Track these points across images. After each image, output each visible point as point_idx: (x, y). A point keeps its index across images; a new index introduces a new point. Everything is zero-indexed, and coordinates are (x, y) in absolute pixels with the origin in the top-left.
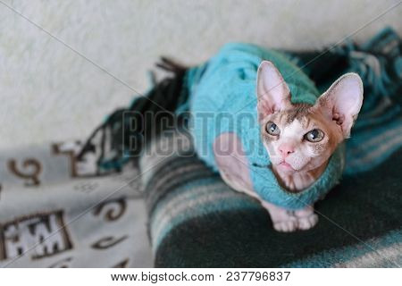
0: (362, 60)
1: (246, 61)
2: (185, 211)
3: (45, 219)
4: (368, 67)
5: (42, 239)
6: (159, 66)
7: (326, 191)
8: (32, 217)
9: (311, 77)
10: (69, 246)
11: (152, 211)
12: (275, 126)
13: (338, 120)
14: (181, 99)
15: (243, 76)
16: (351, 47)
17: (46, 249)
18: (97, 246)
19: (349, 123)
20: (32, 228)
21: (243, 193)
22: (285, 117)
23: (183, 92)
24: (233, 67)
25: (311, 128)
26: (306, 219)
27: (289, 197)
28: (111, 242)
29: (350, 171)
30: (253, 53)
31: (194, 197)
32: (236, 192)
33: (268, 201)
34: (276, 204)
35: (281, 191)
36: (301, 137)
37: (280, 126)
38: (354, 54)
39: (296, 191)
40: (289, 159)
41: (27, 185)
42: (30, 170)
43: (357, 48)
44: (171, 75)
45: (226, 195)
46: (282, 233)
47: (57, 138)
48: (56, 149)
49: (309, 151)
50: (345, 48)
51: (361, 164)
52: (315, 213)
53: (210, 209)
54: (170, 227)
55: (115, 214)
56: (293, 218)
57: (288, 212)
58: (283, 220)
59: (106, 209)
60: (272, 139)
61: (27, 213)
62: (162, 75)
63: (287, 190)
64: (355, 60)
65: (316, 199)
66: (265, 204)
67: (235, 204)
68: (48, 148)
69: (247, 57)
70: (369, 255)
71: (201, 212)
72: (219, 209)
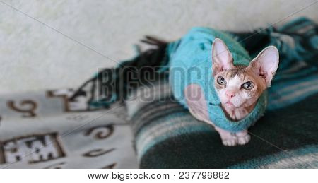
0: (278, 38)
1: (205, 38)
2: (167, 133)
3: (41, 138)
4: (282, 42)
5: (38, 151)
6: (143, 41)
7: (255, 120)
8: (28, 137)
9: (246, 48)
10: (62, 154)
11: (137, 133)
12: (223, 79)
13: (263, 76)
14: (163, 62)
15: (203, 48)
16: (271, 29)
17: (41, 157)
18: (87, 155)
19: (270, 78)
20: (29, 144)
21: (203, 122)
22: (230, 74)
23: (165, 58)
24: (197, 42)
25: (246, 81)
26: (243, 138)
27: (232, 124)
28: (100, 153)
29: (271, 108)
30: (210, 34)
31: (172, 124)
32: (199, 121)
33: (219, 126)
34: (224, 128)
35: (227, 120)
36: (239, 86)
37: (226, 80)
38: (273, 34)
39: (236, 120)
40: (232, 100)
41: (25, 117)
42: (27, 107)
43: (275, 30)
44: (155, 47)
45: (192, 123)
46: (228, 147)
47: (52, 87)
48: (50, 94)
49: (245, 95)
50: (268, 30)
51: (277, 104)
52: (249, 134)
53: (182, 132)
54: (154, 143)
55: (103, 135)
56: (234, 138)
57: (231, 134)
58: (228, 139)
59: (95, 132)
60: (221, 88)
61: (24, 134)
62: (146, 47)
63: (231, 120)
64: (274, 37)
65: (249, 125)
66: (217, 129)
67: (198, 128)
68: (43, 94)
69: (206, 36)
70: (283, 161)
71: (176, 133)
72: (188, 132)
